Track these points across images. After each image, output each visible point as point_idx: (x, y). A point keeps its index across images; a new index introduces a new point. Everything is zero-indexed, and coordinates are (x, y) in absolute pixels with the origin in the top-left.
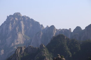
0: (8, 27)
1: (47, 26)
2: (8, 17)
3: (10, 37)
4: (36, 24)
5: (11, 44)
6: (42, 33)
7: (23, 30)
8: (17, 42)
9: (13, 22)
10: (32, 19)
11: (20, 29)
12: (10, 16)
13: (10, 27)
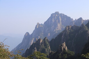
0: (52, 20)
1: (76, 19)
2: (51, 15)
3: (53, 26)
4: (69, 18)
5: (54, 30)
6: (74, 23)
7: (60, 22)
8: (57, 29)
9: (54, 17)
10: (66, 15)
11: (59, 21)
12: (53, 14)
13: (53, 20)
